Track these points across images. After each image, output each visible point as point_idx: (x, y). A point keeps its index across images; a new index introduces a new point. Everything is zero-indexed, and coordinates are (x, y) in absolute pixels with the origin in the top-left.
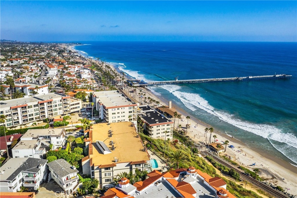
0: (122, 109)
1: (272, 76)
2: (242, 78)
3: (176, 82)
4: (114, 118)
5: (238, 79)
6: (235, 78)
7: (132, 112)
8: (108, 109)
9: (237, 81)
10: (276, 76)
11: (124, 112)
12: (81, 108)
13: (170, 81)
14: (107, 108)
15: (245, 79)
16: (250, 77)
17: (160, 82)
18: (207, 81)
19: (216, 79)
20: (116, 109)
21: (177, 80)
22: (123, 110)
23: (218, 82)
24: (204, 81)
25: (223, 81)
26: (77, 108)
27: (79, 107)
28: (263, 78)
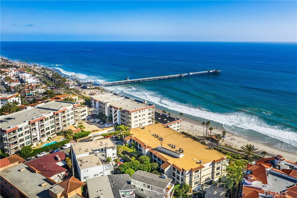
0: (142, 111)
1: (207, 72)
2: (184, 75)
3: (127, 82)
4: (136, 121)
5: (181, 76)
6: (178, 75)
7: (151, 113)
8: (131, 113)
9: (180, 77)
10: (210, 71)
11: (144, 115)
12: (87, 115)
13: (122, 81)
14: (131, 111)
15: (186, 75)
16: (191, 74)
17: (113, 82)
18: (156, 79)
19: (163, 77)
20: (138, 112)
21: (128, 80)
22: (143, 113)
23: (164, 79)
24: (153, 79)
25: (169, 78)
26: (84, 116)
27: (85, 114)
28: (201, 73)
